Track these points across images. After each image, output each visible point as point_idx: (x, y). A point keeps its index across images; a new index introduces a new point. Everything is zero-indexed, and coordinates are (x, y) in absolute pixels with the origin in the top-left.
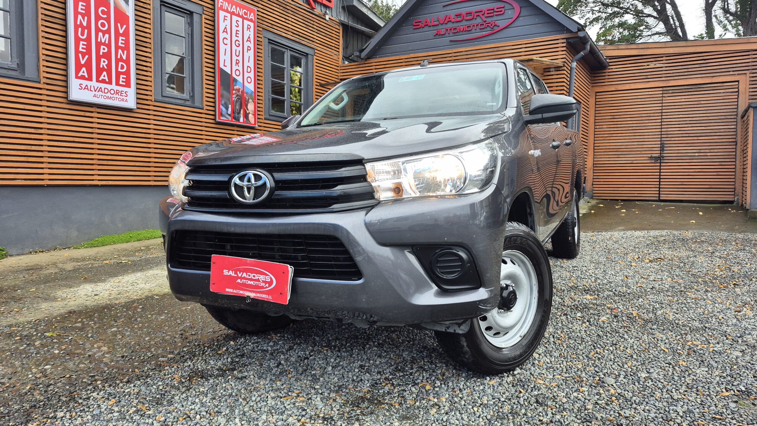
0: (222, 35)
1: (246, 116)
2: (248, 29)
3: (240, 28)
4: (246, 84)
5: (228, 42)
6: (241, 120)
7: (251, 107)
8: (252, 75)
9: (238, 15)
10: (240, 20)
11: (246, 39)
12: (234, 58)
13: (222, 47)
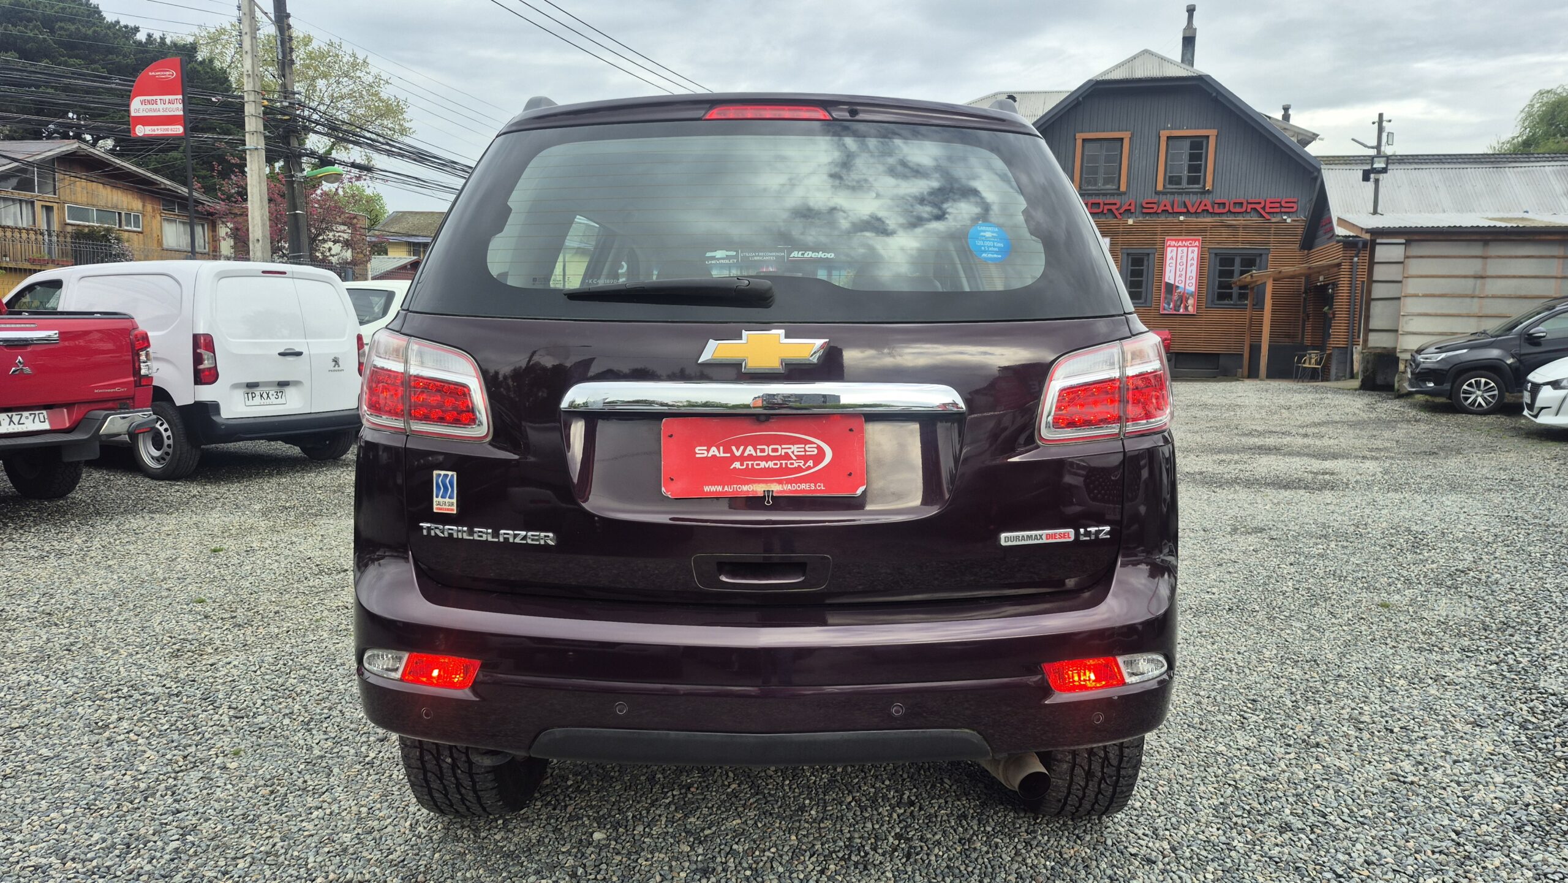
0: (1168, 262)
1: (1186, 308)
2: (1193, 252)
3: (1185, 254)
4: (1187, 287)
5: (1174, 265)
6: (1181, 310)
7: (1191, 302)
8: (1194, 281)
9: (1184, 246)
10: (1185, 249)
11: (1189, 259)
12: (1178, 273)
13: (1168, 269)
